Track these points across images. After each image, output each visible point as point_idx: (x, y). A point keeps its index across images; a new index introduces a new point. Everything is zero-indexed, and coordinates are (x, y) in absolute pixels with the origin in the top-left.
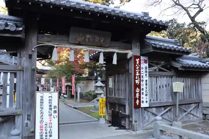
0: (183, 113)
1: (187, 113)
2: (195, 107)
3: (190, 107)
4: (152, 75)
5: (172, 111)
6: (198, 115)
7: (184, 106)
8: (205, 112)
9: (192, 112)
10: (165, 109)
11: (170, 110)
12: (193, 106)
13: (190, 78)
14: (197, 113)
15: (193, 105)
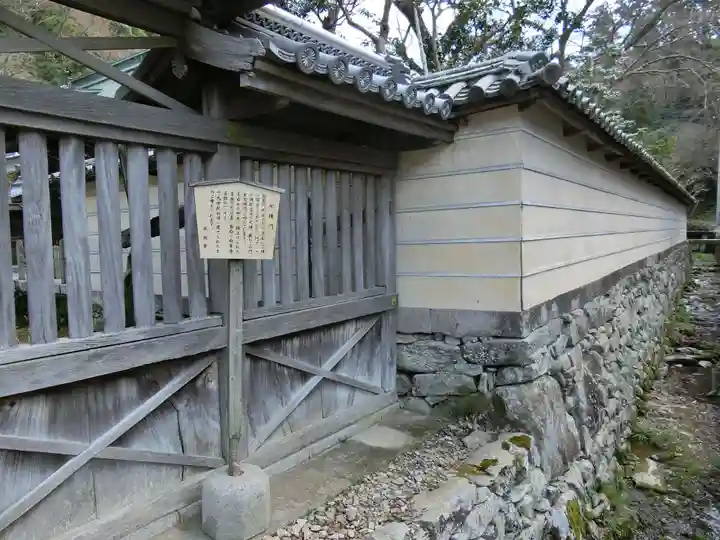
0: (292, 388)
1: (313, 382)
2: (361, 342)
3: (332, 347)
4: (38, 115)
5: (208, 393)
6: (376, 382)
7: (296, 342)
8: (410, 361)
9: (343, 373)
10: (148, 389)
11: (190, 389)
12: (351, 335)
13: (332, 177)
14: (370, 370)
15: (351, 328)
